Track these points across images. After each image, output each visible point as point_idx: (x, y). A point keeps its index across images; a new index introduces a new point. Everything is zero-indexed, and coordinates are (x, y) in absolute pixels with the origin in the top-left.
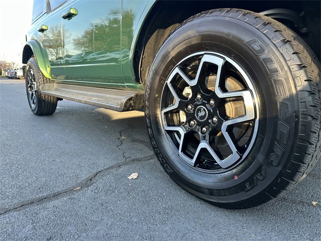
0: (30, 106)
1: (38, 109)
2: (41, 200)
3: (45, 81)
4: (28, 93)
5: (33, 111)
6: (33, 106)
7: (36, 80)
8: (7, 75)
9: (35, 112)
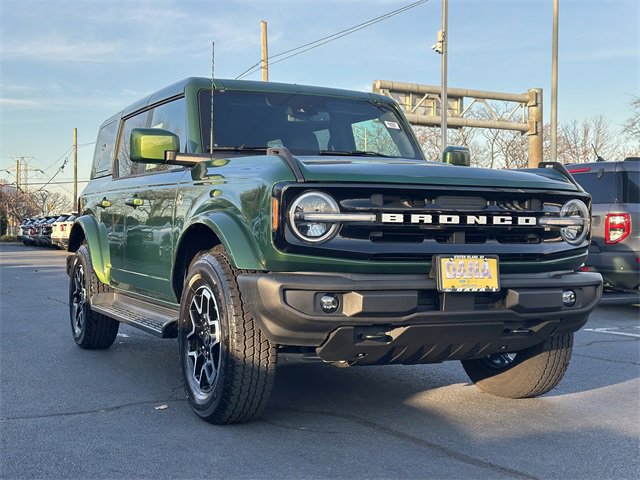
0: (74, 330)
1: (85, 338)
2: (68, 414)
3: (101, 288)
4: (72, 307)
5: (76, 339)
6: (78, 330)
7: (87, 286)
8: (21, 233)
9: (80, 342)
